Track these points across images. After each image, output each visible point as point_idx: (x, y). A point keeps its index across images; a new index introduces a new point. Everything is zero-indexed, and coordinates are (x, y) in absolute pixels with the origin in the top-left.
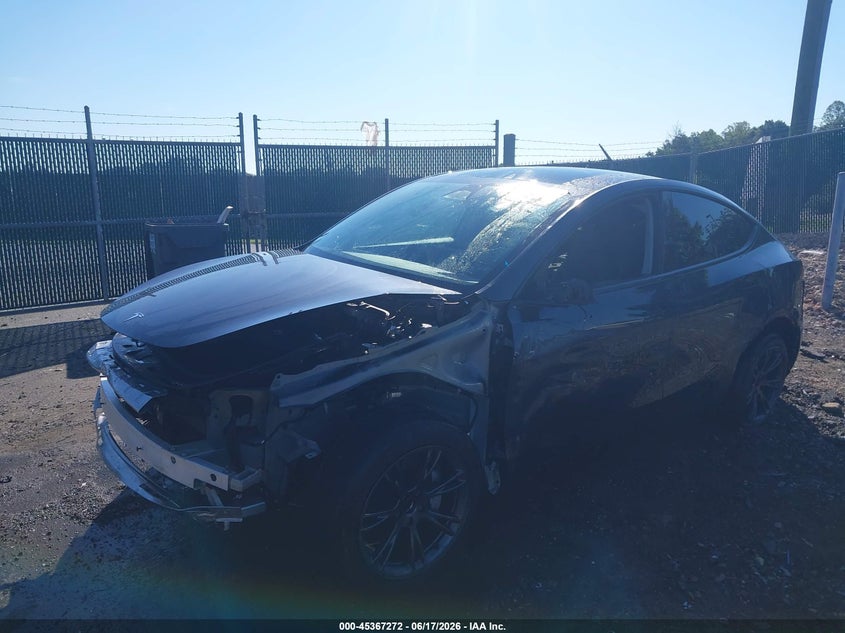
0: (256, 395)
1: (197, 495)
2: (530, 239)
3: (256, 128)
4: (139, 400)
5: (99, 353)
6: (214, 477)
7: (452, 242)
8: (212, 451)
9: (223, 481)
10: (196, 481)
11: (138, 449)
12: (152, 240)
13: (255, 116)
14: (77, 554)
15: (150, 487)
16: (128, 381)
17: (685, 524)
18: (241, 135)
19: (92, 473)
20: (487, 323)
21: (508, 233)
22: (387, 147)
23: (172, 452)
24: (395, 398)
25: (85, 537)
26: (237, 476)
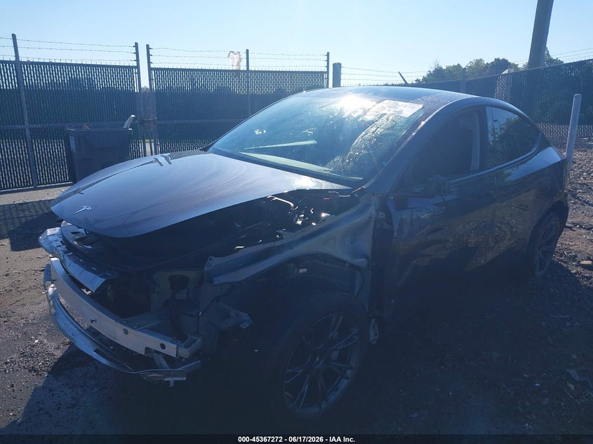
0: (192, 275)
1: (147, 360)
2: (400, 143)
3: (149, 55)
4: (93, 282)
5: (50, 239)
6: (163, 346)
7: (315, 144)
8: (158, 322)
9: (171, 349)
10: (147, 349)
11: (92, 321)
12: (72, 141)
13: (148, 46)
14: (38, 403)
15: (104, 352)
16: (82, 265)
17: (510, 360)
18: (137, 60)
19: (43, 331)
20: (372, 211)
21: (380, 138)
22: (248, 70)
23: (126, 325)
24: (303, 273)
25: (43, 387)
26: (183, 345)
